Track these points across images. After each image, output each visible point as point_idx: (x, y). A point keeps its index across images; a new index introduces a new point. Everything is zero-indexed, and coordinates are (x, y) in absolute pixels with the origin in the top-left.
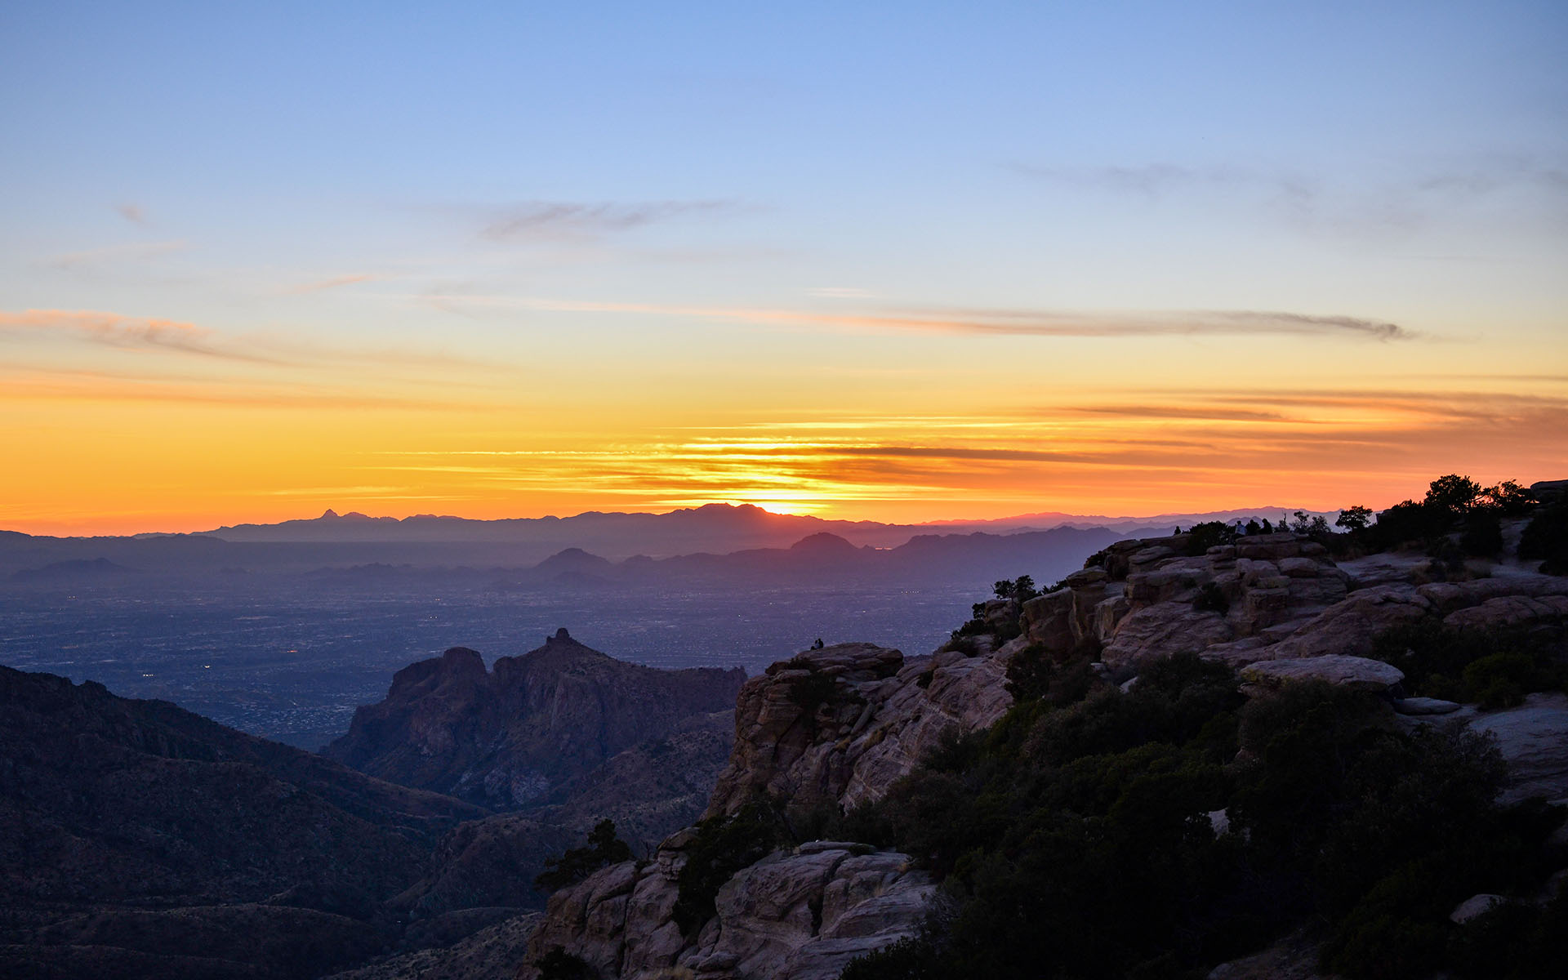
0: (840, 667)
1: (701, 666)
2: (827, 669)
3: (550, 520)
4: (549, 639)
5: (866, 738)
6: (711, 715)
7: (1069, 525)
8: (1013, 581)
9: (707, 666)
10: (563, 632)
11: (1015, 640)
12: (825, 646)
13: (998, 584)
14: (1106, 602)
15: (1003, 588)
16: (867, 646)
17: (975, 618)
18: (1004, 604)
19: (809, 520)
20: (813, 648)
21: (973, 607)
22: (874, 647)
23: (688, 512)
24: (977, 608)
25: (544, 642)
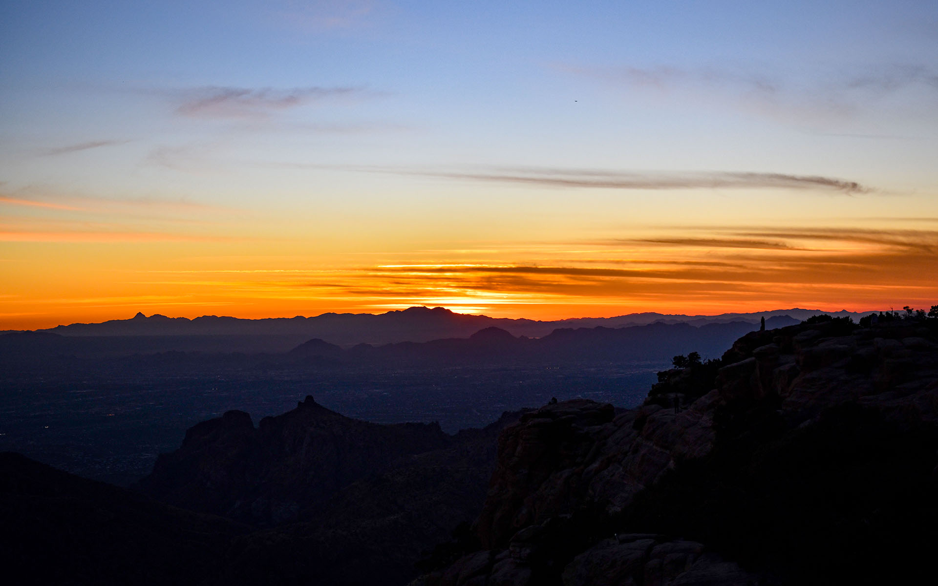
0: (572, 416)
2: (564, 417)
3: (299, 319)
4: (300, 403)
5: (595, 465)
6: (416, 456)
7: (661, 321)
8: (685, 356)
9: (410, 422)
10: (310, 398)
11: (706, 396)
12: (558, 401)
13: (675, 358)
14: (781, 368)
15: (678, 360)
16: (588, 401)
17: (659, 382)
18: (681, 372)
19: (482, 318)
20: (550, 403)
21: (658, 374)
22: (592, 402)
23: (398, 312)
24: (660, 375)
25: (296, 406)
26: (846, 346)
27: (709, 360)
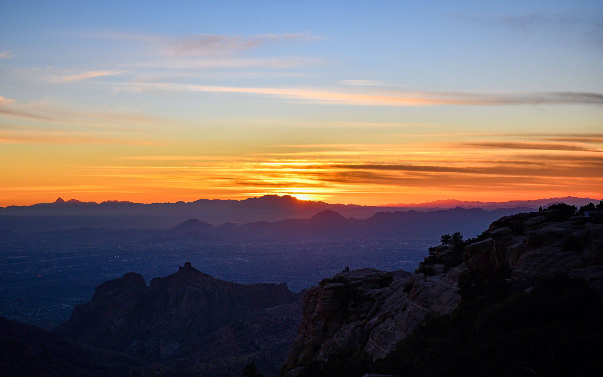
0: (360, 281)
1: (263, 282)
2: (352, 282)
3: (180, 203)
4: (181, 268)
5: (375, 319)
6: (268, 309)
7: (460, 207)
8: (451, 235)
9: (266, 282)
10: (188, 264)
11: (459, 267)
12: (350, 270)
13: (443, 237)
14: (513, 246)
15: (445, 239)
16: (373, 270)
17: (430, 255)
18: (447, 248)
20: (344, 271)
21: (429, 249)
22: (377, 271)
23: (255, 198)
24: (431, 250)
25: (178, 270)
26: (563, 229)
27: (469, 239)
